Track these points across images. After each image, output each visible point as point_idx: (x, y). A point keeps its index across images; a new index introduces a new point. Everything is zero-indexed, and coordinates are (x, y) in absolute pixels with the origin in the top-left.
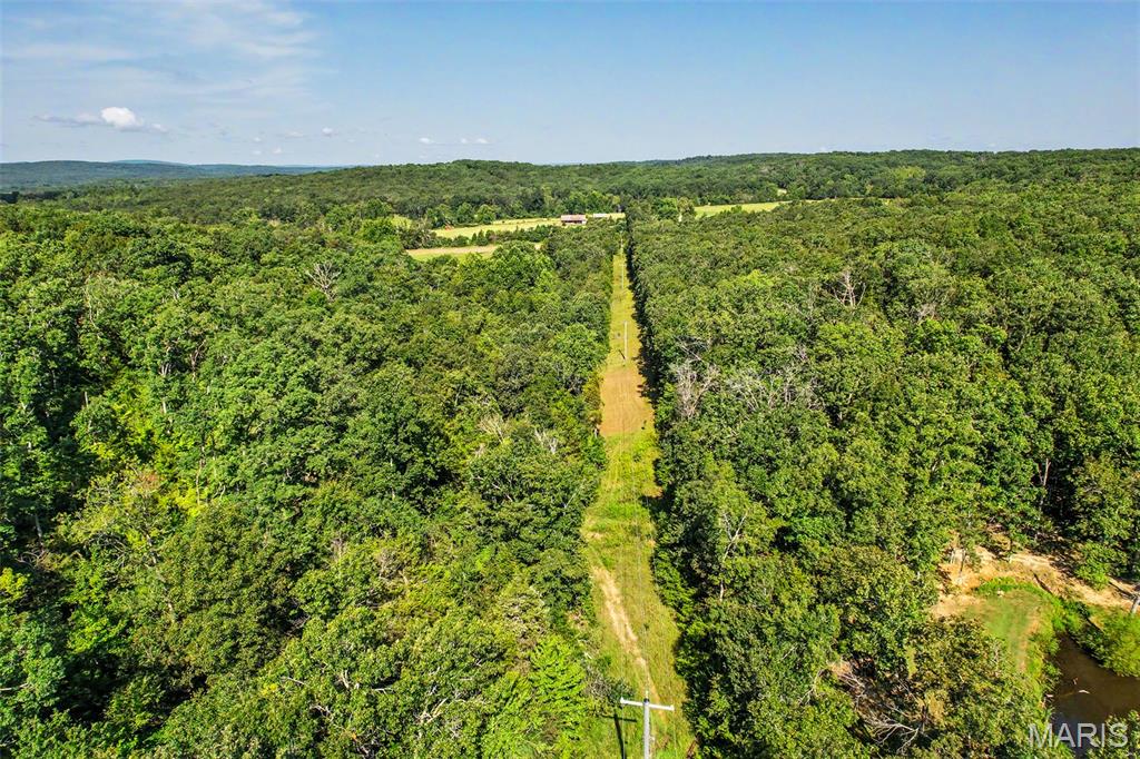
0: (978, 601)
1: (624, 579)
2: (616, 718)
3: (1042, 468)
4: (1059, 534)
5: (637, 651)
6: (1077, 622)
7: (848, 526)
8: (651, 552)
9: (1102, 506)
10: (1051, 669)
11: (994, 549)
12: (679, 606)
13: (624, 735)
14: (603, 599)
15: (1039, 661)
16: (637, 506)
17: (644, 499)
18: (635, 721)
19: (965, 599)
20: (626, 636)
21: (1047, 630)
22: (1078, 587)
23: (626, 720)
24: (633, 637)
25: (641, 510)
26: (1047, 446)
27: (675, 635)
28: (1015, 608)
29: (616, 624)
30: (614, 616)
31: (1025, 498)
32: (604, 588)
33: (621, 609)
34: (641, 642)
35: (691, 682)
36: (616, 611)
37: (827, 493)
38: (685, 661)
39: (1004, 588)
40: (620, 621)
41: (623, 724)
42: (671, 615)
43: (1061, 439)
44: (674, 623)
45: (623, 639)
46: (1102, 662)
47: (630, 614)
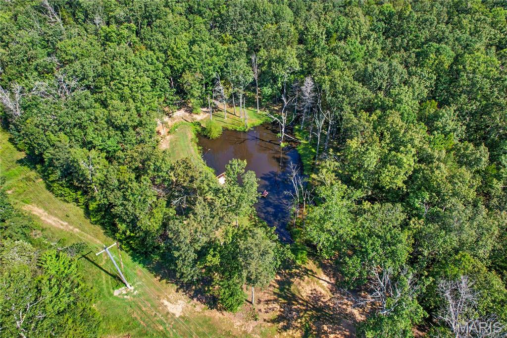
0: (172, 136)
1: (40, 203)
2: (84, 256)
3: (170, 80)
4: (182, 100)
5: (71, 228)
6: (198, 128)
7: (123, 136)
8: (44, 185)
9: (192, 88)
10: (200, 148)
11: (168, 114)
12: (77, 201)
13: (91, 259)
14: (39, 218)
15: (196, 147)
16: (19, 167)
17: (20, 162)
18: (91, 251)
19: (168, 137)
20: (62, 225)
21: (194, 136)
22: (195, 116)
23: (88, 254)
24: (66, 224)
25: (22, 168)
26: (168, 71)
27: (81, 212)
28: (183, 133)
29: (53, 224)
30: (49, 221)
31: (170, 94)
32: (34, 213)
33: (51, 216)
34: (71, 223)
35: (102, 224)
36: (48, 218)
37: (111, 128)
38: (95, 219)
39: (177, 127)
40: (54, 221)
41: (88, 256)
42: (74, 205)
43: (171, 67)
44: (78, 207)
45: (62, 227)
46: (209, 138)
47: (56, 216)
